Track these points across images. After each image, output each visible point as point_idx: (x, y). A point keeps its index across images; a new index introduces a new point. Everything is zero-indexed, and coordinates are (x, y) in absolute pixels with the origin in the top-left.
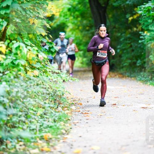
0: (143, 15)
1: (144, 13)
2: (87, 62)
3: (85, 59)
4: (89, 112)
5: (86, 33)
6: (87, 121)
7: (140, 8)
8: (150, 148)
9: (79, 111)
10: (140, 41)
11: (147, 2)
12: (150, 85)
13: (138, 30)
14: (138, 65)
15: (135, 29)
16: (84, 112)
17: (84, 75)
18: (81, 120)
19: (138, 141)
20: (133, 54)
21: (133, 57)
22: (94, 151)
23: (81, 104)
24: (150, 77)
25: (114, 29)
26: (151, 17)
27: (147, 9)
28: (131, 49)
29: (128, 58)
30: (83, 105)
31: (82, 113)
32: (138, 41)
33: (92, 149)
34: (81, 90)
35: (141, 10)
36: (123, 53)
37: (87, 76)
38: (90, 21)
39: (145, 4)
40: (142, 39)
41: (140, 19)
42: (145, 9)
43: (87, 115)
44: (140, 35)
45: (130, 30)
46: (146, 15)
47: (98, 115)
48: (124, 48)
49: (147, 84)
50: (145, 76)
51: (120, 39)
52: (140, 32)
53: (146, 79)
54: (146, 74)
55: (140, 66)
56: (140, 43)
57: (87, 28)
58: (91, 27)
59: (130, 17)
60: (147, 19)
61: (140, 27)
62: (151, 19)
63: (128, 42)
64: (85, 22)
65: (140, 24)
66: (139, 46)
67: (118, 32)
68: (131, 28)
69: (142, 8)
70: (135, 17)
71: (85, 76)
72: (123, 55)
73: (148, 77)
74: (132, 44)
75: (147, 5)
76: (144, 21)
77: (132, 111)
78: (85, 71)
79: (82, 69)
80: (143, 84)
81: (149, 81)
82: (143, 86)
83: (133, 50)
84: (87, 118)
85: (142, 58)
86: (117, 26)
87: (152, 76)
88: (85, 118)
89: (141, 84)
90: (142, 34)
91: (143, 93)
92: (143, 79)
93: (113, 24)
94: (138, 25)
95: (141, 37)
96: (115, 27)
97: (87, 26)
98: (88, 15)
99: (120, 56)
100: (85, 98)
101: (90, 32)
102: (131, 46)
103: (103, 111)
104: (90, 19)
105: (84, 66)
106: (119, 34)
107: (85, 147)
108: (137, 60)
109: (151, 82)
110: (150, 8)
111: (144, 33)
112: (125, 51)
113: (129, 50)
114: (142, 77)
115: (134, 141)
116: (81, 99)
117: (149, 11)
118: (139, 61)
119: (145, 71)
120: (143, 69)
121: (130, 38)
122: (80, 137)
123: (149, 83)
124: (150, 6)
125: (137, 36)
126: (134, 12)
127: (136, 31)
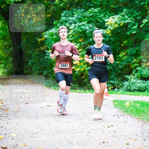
0: (48, 38)
1: (49, 37)
2: (7, 72)
3: (5, 70)
4: (8, 109)
5: (7, 51)
6: (7, 115)
7: (46, 33)
8: (53, 135)
9: (1, 108)
10: (46, 57)
11: (51, 29)
12: (53, 89)
13: (44, 49)
14: (44, 74)
15: (42, 48)
16: (5, 109)
17: (4, 81)
18: (2, 115)
19: (44, 130)
20: (40, 66)
21: (41, 68)
22: (12, 137)
23: (2, 103)
24: (53, 83)
25: (27, 49)
26: (54, 40)
27: (51, 34)
28: (39, 62)
29: (37, 70)
30: (4, 103)
31: (3, 109)
32: (44, 57)
33: (11, 136)
34: (3, 93)
35: (46, 35)
36: (33, 66)
37: (7, 82)
38: (9, 42)
39: (49, 30)
40: (47, 56)
41: (46, 41)
42: (49, 34)
43: (7, 111)
44: (46, 53)
45: (38, 49)
46: (50, 38)
47: (15, 111)
48: (34, 62)
49: (51, 89)
50: (49, 83)
51: (32, 55)
52: (46, 51)
53: (50, 85)
54: (50, 81)
55: (46, 75)
56: (45, 59)
57: (7, 47)
58: (10, 47)
59: (39, 39)
60: (51, 41)
61: (46, 47)
62: (54, 41)
63: (37, 57)
64: (5, 43)
65: (45, 45)
66: (45, 60)
67: (30, 50)
68: (39, 47)
69: (47, 34)
70: (43, 39)
71: (6, 82)
72: (33, 67)
73: (52, 83)
74: (40, 59)
75: (51, 31)
76: (49, 42)
77: (40, 108)
78: (5, 79)
79: (3, 77)
80: (48, 88)
81: (52, 86)
82: (48, 90)
83: (40, 64)
84: (7, 113)
85: (47, 69)
86: (29, 46)
87: (54, 82)
88: (5, 113)
89: (47, 88)
90: (47, 52)
91: (48, 95)
92: (48, 84)
93: (26, 45)
94: (44, 46)
95: (47, 54)
96: (27, 47)
97: (7, 46)
98: (8, 38)
99: (31, 68)
100: (5, 98)
101: (9, 50)
102: (39, 61)
103: (19, 108)
104: (9, 41)
105: (5, 75)
106: (31, 52)
107: (6, 134)
108: (44, 71)
109: (54, 87)
110: (53, 33)
111: (48, 51)
112: (35, 65)
113: (38, 63)
114: (47, 83)
115: (41, 130)
116: (2, 100)
117: (52, 35)
118: (45, 72)
119: (49, 79)
120: (48, 78)
121: (38, 55)
122: (2, 127)
123: (52, 88)
124: (53, 31)
125: (44, 53)
126: (42, 36)
127: (43, 50)
